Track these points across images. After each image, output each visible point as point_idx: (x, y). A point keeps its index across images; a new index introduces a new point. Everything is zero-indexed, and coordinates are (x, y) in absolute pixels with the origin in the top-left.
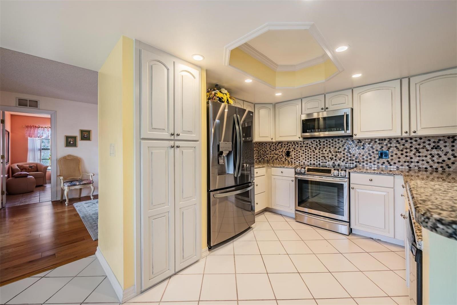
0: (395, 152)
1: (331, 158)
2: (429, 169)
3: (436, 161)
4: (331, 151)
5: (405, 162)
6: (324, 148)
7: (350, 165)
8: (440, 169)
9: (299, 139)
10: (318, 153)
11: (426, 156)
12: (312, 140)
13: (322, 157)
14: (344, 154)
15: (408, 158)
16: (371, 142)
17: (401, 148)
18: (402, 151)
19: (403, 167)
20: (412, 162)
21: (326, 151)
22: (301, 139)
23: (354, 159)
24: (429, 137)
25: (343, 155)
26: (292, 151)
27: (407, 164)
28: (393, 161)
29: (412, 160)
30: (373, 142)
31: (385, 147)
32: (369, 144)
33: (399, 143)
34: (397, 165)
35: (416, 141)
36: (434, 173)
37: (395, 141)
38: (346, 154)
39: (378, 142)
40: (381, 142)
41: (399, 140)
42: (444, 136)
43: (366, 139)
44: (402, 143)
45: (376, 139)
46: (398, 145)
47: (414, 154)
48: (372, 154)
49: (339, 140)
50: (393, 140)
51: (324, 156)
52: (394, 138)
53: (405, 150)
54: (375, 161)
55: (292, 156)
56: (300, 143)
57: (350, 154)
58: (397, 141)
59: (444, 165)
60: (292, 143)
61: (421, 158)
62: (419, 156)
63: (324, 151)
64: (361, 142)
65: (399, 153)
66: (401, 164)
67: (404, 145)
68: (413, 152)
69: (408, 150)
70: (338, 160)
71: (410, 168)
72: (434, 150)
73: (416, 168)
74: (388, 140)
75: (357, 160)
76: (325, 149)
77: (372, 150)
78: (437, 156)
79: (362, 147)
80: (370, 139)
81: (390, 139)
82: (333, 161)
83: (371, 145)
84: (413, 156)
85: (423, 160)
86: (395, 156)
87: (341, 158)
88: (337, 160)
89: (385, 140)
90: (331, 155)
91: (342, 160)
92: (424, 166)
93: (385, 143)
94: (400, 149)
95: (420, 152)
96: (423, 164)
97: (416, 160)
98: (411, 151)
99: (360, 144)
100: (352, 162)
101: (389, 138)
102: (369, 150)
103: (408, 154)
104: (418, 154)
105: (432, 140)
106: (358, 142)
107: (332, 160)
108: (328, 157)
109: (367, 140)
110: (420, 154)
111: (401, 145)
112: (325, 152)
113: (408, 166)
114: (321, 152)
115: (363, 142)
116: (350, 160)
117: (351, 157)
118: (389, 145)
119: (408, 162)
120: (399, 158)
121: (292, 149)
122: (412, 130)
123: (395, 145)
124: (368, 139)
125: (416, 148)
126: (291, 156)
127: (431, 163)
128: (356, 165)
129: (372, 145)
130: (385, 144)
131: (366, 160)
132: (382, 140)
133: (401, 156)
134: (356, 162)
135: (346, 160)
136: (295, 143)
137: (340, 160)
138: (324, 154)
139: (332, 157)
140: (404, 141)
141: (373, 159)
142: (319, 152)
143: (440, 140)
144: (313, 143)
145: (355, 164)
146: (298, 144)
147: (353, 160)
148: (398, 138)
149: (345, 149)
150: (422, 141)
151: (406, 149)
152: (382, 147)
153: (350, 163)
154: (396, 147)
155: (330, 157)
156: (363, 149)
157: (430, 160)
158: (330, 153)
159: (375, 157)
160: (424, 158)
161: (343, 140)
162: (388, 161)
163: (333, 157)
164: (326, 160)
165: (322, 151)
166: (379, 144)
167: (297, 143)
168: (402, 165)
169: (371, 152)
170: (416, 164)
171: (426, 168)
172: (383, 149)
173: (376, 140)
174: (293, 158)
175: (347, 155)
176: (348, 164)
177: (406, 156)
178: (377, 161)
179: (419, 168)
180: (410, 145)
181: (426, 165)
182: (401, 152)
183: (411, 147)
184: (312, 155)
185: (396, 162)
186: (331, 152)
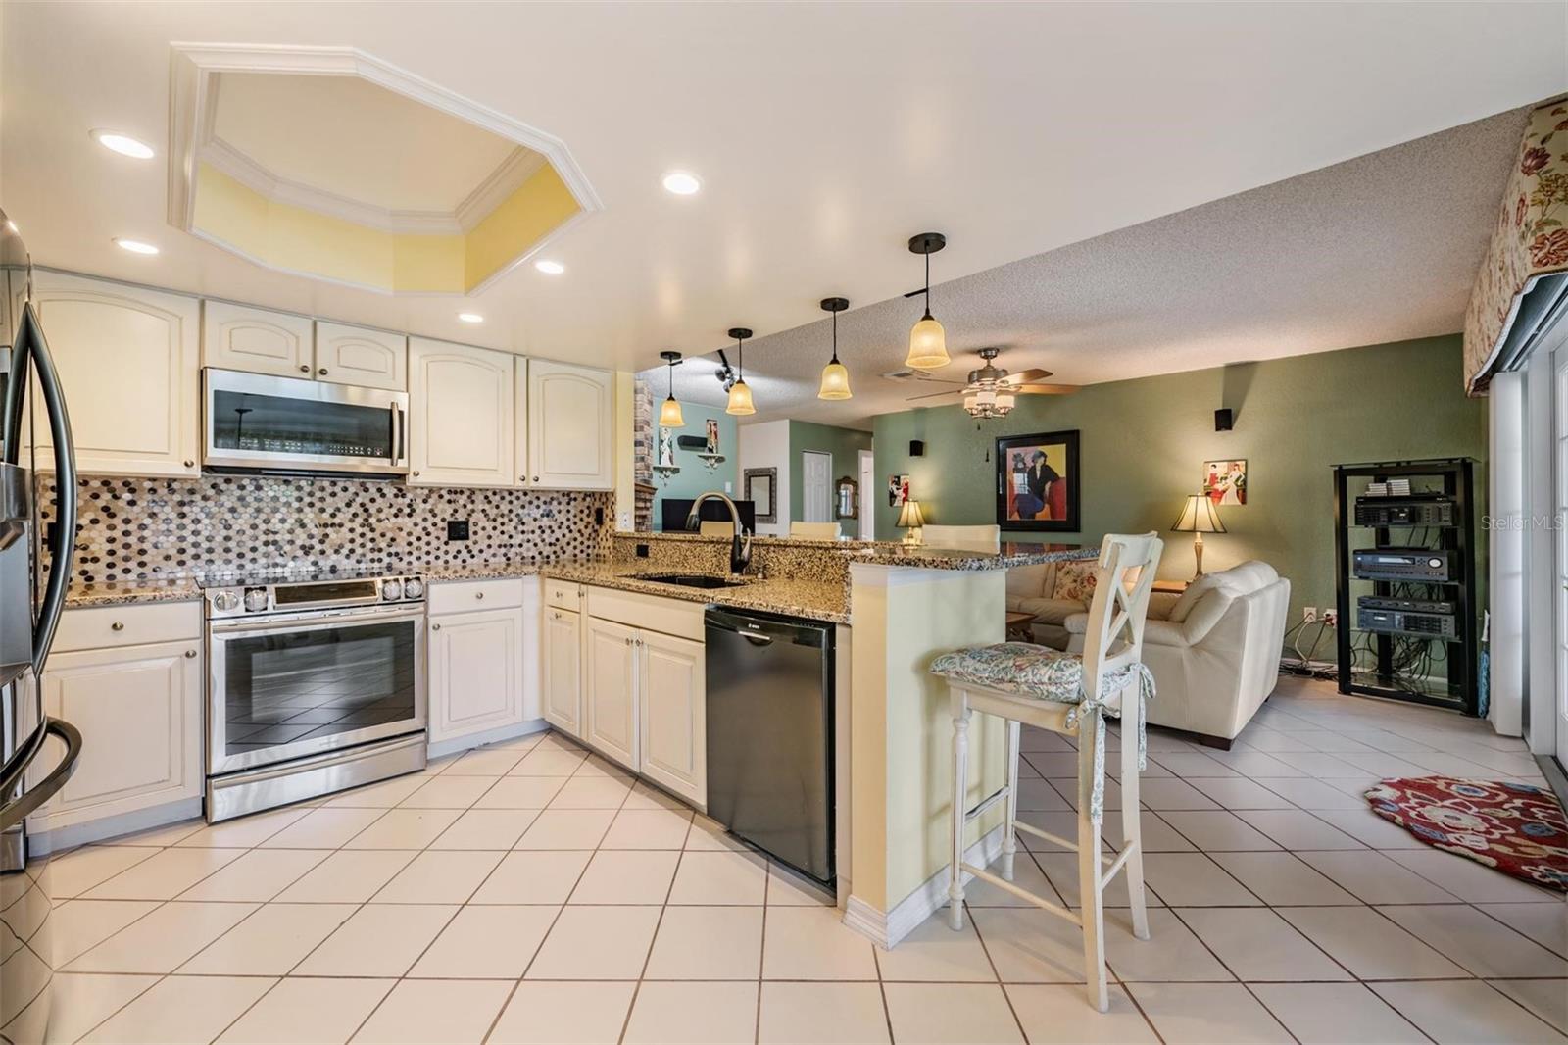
0: (481, 525)
1: (303, 547)
2: (538, 557)
3: (547, 541)
4: (305, 521)
5: (500, 546)
6: (276, 510)
7: (370, 565)
8: (552, 557)
9: (180, 471)
10: (246, 528)
11: (533, 532)
12: (215, 478)
13: (266, 544)
14: (352, 531)
15: (506, 537)
16: (430, 497)
17: (493, 512)
18: (495, 520)
19: (496, 559)
20: (511, 546)
21: (283, 521)
22: (196, 472)
23: (383, 545)
24: (538, 491)
25: (350, 536)
26: (95, 521)
27: (503, 550)
28: (478, 547)
29: (512, 541)
30: (435, 496)
31: (461, 511)
32: (425, 501)
33: (490, 502)
34: (484, 555)
35: (518, 498)
36: (545, 566)
37: (482, 497)
38: (359, 530)
39: (447, 497)
40: (452, 497)
41: (490, 494)
42: (557, 492)
43: (416, 488)
44: (494, 503)
45: (441, 489)
46: (487, 507)
47: (516, 528)
48: (431, 529)
49: (334, 484)
50: (477, 492)
51: (275, 543)
52: (481, 490)
53: (500, 520)
54: (438, 549)
55: (93, 547)
56: (148, 485)
57: (373, 530)
58: (486, 497)
59: (557, 548)
60: (95, 484)
61: (526, 537)
62: (523, 532)
63: (275, 520)
64: (403, 496)
65: (489, 525)
66: (492, 551)
67: (497, 507)
68: (513, 524)
69: (505, 520)
70: (330, 551)
71: (508, 559)
72: (545, 518)
73: (519, 558)
74: (468, 493)
75: (393, 550)
76: (279, 515)
77: (432, 520)
78: (548, 532)
79: (407, 510)
80: (427, 488)
81: (473, 492)
82: (311, 558)
83: (429, 506)
84: (513, 533)
85: (529, 541)
86: (481, 533)
87: (341, 546)
88: (328, 552)
89: (462, 492)
90: (304, 536)
91: (345, 551)
92: (531, 554)
93: (462, 499)
94: (492, 517)
95: (523, 524)
96: (528, 550)
97: (519, 542)
98: (510, 520)
99: (400, 500)
100: (376, 555)
101: (469, 489)
102: (425, 519)
103: (504, 529)
104: (521, 528)
105: (543, 499)
106: (396, 496)
107: (306, 553)
108: (291, 542)
109: (419, 491)
110: (525, 528)
111: (492, 508)
112: (281, 525)
113: (505, 555)
114: (263, 527)
115: (409, 496)
116: (373, 550)
117: (373, 540)
118: (470, 506)
119: (505, 546)
120: (490, 537)
121: (91, 515)
122: (533, 475)
123: (481, 507)
124: (422, 488)
125: (518, 515)
126: (85, 548)
127: (540, 544)
128: (389, 563)
129: (433, 505)
130: (461, 502)
131: (417, 549)
132: (455, 493)
133: (492, 533)
134: (390, 555)
135: (359, 551)
136: (117, 485)
137: (337, 552)
138: (276, 533)
139: (307, 545)
140: (497, 498)
141: (435, 543)
142: (254, 527)
143: (552, 499)
144: (222, 491)
145: (387, 560)
146: (132, 491)
147: (380, 550)
148: (488, 490)
149: (355, 515)
150: (528, 498)
151: (502, 515)
152: (456, 511)
153: (373, 560)
154: (483, 510)
155: (299, 543)
156: (409, 515)
157: (538, 541)
158: (299, 531)
159: (438, 538)
160: (531, 536)
161: (348, 484)
162: (467, 547)
163: (315, 542)
164: (282, 555)
165: (267, 521)
166: (449, 502)
167: (126, 484)
168: (494, 555)
169: (428, 525)
170: (519, 550)
171: (533, 557)
172: (457, 515)
173: (443, 492)
174: (95, 560)
175: (362, 535)
176: (366, 562)
177: (502, 533)
178: (444, 548)
179: (523, 558)
180: (509, 507)
181: (534, 552)
182: (493, 524)
183: (510, 511)
184: (219, 539)
185: (484, 547)
186: (303, 526)
